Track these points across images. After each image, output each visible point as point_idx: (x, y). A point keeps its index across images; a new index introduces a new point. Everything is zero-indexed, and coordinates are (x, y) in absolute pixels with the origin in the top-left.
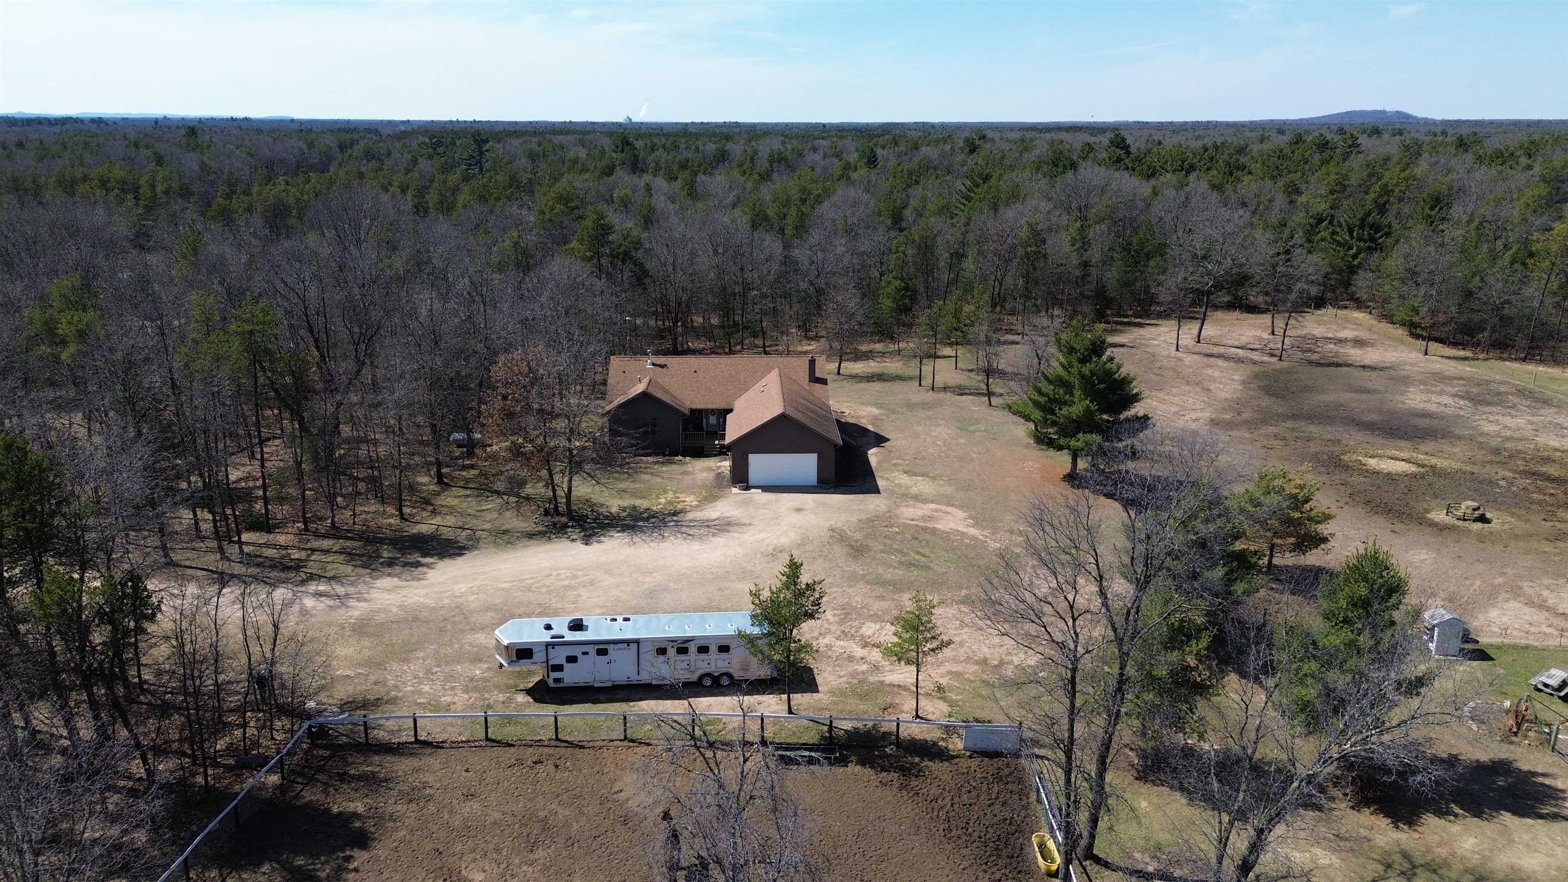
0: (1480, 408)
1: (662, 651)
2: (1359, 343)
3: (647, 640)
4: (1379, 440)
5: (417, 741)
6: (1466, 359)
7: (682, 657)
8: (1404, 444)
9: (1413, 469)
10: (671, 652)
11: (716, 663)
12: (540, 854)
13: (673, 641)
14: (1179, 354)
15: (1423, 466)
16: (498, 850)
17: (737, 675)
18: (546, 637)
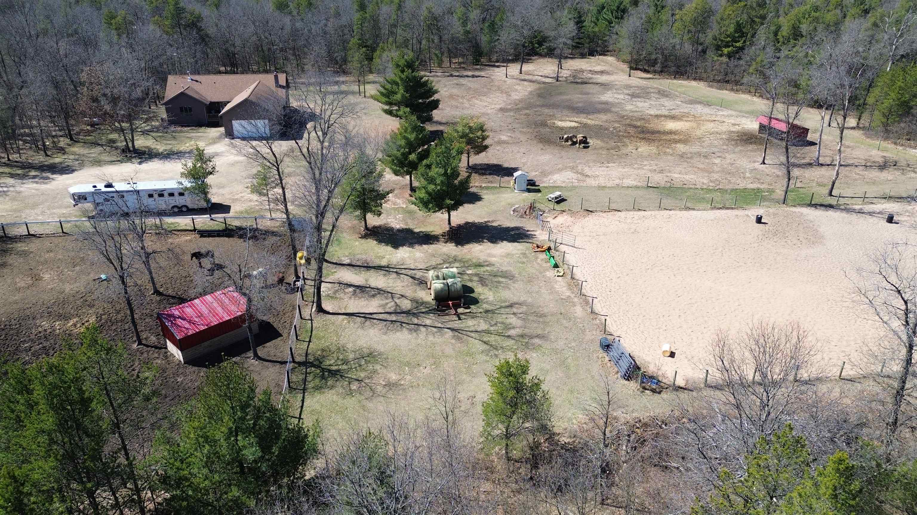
0: (634, 99)
1: (151, 196)
2: (602, 72)
3: (143, 190)
4: (574, 114)
5: (29, 234)
6: (650, 78)
7: (161, 198)
8: (582, 115)
9: (576, 125)
10: (156, 196)
11: (180, 201)
12: (78, 268)
13: (155, 191)
14: (507, 79)
15: (581, 124)
16: (58, 267)
17: (190, 206)
18: (93, 190)
